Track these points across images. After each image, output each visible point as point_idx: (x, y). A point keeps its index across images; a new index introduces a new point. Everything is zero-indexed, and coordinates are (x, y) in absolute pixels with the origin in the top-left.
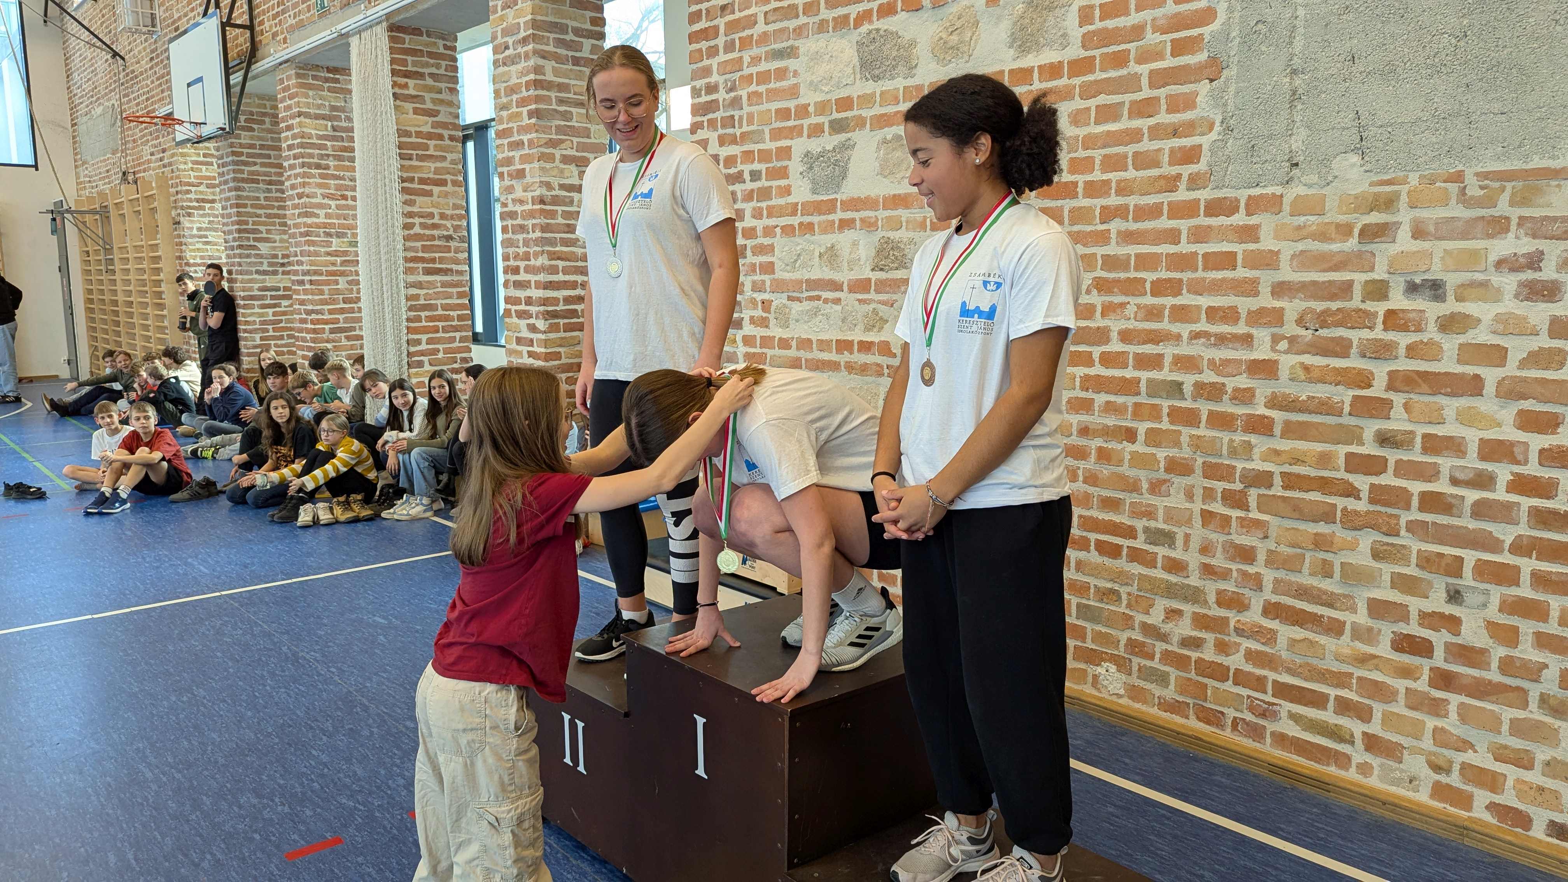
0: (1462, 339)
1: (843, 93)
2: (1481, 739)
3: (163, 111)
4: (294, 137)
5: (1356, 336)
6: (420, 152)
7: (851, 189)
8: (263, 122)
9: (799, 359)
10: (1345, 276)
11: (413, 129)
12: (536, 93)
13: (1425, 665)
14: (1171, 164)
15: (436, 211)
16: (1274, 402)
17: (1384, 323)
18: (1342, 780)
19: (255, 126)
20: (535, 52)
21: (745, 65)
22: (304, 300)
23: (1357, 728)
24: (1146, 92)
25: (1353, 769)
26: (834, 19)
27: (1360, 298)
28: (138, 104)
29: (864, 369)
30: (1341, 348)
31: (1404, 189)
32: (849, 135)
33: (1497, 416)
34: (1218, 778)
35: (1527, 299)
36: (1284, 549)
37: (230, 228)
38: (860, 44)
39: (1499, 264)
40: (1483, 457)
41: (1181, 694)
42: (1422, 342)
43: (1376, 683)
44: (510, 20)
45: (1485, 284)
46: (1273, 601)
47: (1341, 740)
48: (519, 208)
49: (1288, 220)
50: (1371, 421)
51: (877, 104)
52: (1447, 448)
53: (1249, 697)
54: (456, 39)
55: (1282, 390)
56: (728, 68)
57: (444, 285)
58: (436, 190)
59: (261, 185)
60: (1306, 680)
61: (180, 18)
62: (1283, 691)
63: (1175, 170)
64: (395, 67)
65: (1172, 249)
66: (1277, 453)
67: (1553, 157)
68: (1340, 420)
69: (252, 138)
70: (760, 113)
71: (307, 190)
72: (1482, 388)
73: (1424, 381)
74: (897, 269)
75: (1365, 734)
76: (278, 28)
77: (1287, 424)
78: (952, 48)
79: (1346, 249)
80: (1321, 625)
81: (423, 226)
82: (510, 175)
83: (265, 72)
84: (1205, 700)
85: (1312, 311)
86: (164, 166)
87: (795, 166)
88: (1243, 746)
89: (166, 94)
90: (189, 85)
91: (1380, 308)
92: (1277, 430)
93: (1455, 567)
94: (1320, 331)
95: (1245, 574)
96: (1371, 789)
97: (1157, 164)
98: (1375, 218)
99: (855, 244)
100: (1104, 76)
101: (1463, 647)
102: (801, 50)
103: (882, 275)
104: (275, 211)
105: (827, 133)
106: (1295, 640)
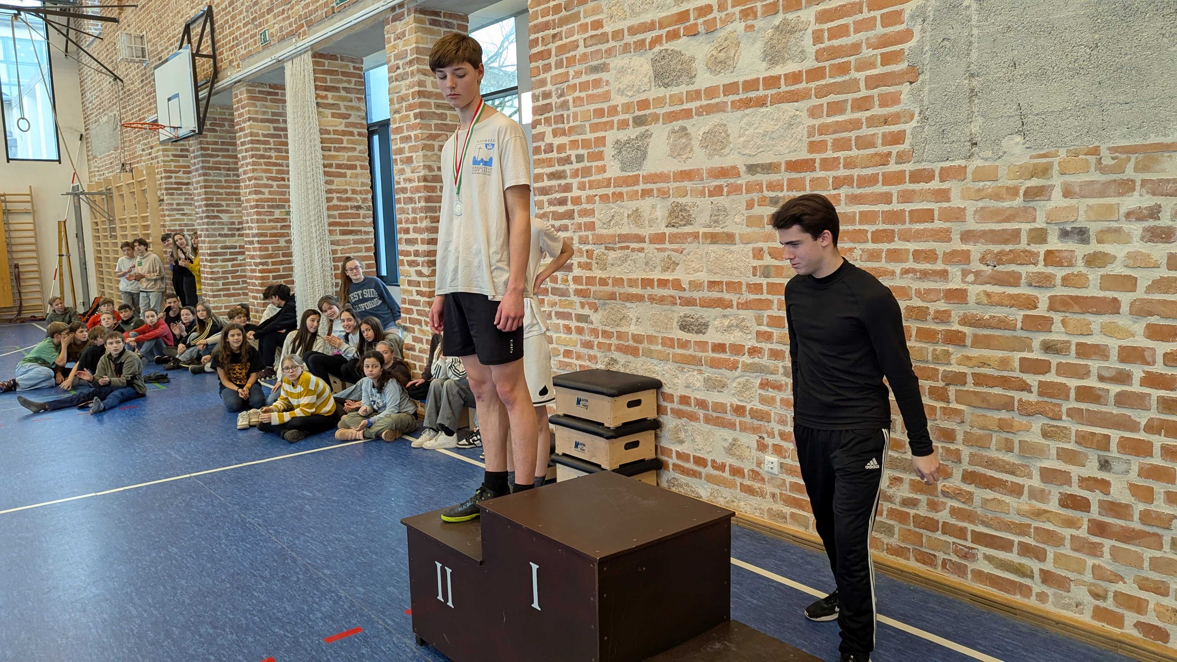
0: (1102, 271)
1: (643, 97)
2: (1130, 574)
3: (150, 119)
4: (246, 136)
5: (1024, 270)
6: (337, 145)
7: (650, 167)
8: (224, 125)
9: (615, 293)
10: (1015, 226)
11: (331, 129)
12: (420, 100)
13: (1084, 518)
14: (883, 144)
15: (349, 188)
16: (965, 321)
17: (1045, 260)
18: (1026, 605)
19: (218, 129)
20: (419, 71)
21: (571, 77)
22: (253, 255)
23: (1035, 566)
24: (864, 93)
25: (1033, 597)
26: (635, 42)
27: (1026, 242)
28: (133, 114)
29: (662, 300)
30: (1013, 280)
31: (1056, 160)
32: (647, 127)
33: (1131, 329)
34: (931, 605)
35: (1150, 241)
36: (976, 431)
37: (200, 203)
38: (654, 61)
39: (1128, 215)
40: (1122, 360)
41: (903, 541)
42: (1073, 274)
43: (1048, 531)
44: (400, 47)
45: (1118, 230)
46: (970, 470)
47: (1024, 575)
48: (408, 185)
49: (971, 185)
50: (1038, 334)
51: (667, 104)
52: (1095, 353)
53: (954, 543)
54: (362, 63)
55: (972, 311)
56: (559, 80)
57: (355, 242)
58: (349, 172)
59: (222, 172)
60: (996, 530)
61: (162, 51)
62: (978, 538)
63: (886, 149)
64: (318, 83)
65: (886, 208)
66: (969, 358)
67: (1166, 135)
68: (1015, 334)
69: (215, 137)
70: (582, 112)
71: (256, 174)
72: (1119, 308)
73: (1076, 303)
74: (684, 225)
75: (1041, 570)
76: (233, 57)
77: (975, 336)
78: (721, 62)
79: (1014, 206)
80: (1006, 488)
81: (340, 199)
82: (401, 161)
83: (224, 89)
84: (922, 546)
85: (990, 252)
86: (152, 159)
87: (609, 151)
88: (949, 580)
89: (153, 106)
90: (169, 99)
91: (1041, 249)
92: (968, 342)
93: (1104, 443)
94: (998, 267)
95: (948, 450)
96: (1048, 612)
97: (873, 145)
98: (1035, 182)
99: (653, 207)
100: (833, 81)
101: (1112, 503)
102: (611, 66)
103: (674, 230)
104: (233, 190)
105: (631, 126)
106: (987, 500)
